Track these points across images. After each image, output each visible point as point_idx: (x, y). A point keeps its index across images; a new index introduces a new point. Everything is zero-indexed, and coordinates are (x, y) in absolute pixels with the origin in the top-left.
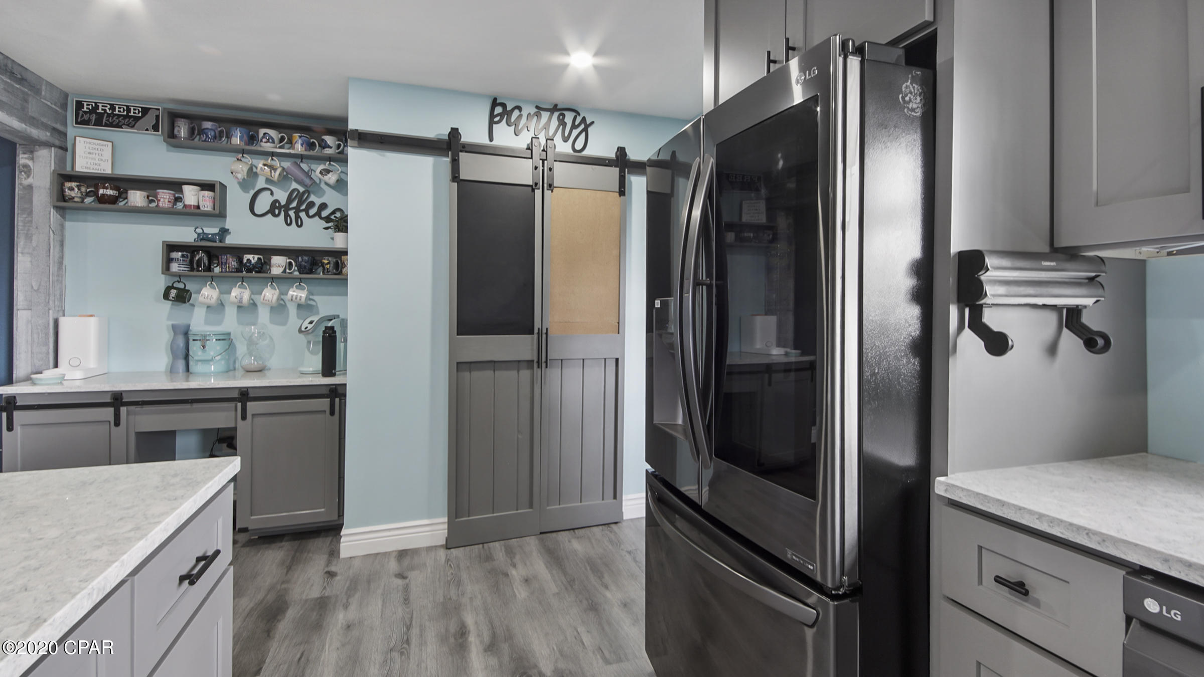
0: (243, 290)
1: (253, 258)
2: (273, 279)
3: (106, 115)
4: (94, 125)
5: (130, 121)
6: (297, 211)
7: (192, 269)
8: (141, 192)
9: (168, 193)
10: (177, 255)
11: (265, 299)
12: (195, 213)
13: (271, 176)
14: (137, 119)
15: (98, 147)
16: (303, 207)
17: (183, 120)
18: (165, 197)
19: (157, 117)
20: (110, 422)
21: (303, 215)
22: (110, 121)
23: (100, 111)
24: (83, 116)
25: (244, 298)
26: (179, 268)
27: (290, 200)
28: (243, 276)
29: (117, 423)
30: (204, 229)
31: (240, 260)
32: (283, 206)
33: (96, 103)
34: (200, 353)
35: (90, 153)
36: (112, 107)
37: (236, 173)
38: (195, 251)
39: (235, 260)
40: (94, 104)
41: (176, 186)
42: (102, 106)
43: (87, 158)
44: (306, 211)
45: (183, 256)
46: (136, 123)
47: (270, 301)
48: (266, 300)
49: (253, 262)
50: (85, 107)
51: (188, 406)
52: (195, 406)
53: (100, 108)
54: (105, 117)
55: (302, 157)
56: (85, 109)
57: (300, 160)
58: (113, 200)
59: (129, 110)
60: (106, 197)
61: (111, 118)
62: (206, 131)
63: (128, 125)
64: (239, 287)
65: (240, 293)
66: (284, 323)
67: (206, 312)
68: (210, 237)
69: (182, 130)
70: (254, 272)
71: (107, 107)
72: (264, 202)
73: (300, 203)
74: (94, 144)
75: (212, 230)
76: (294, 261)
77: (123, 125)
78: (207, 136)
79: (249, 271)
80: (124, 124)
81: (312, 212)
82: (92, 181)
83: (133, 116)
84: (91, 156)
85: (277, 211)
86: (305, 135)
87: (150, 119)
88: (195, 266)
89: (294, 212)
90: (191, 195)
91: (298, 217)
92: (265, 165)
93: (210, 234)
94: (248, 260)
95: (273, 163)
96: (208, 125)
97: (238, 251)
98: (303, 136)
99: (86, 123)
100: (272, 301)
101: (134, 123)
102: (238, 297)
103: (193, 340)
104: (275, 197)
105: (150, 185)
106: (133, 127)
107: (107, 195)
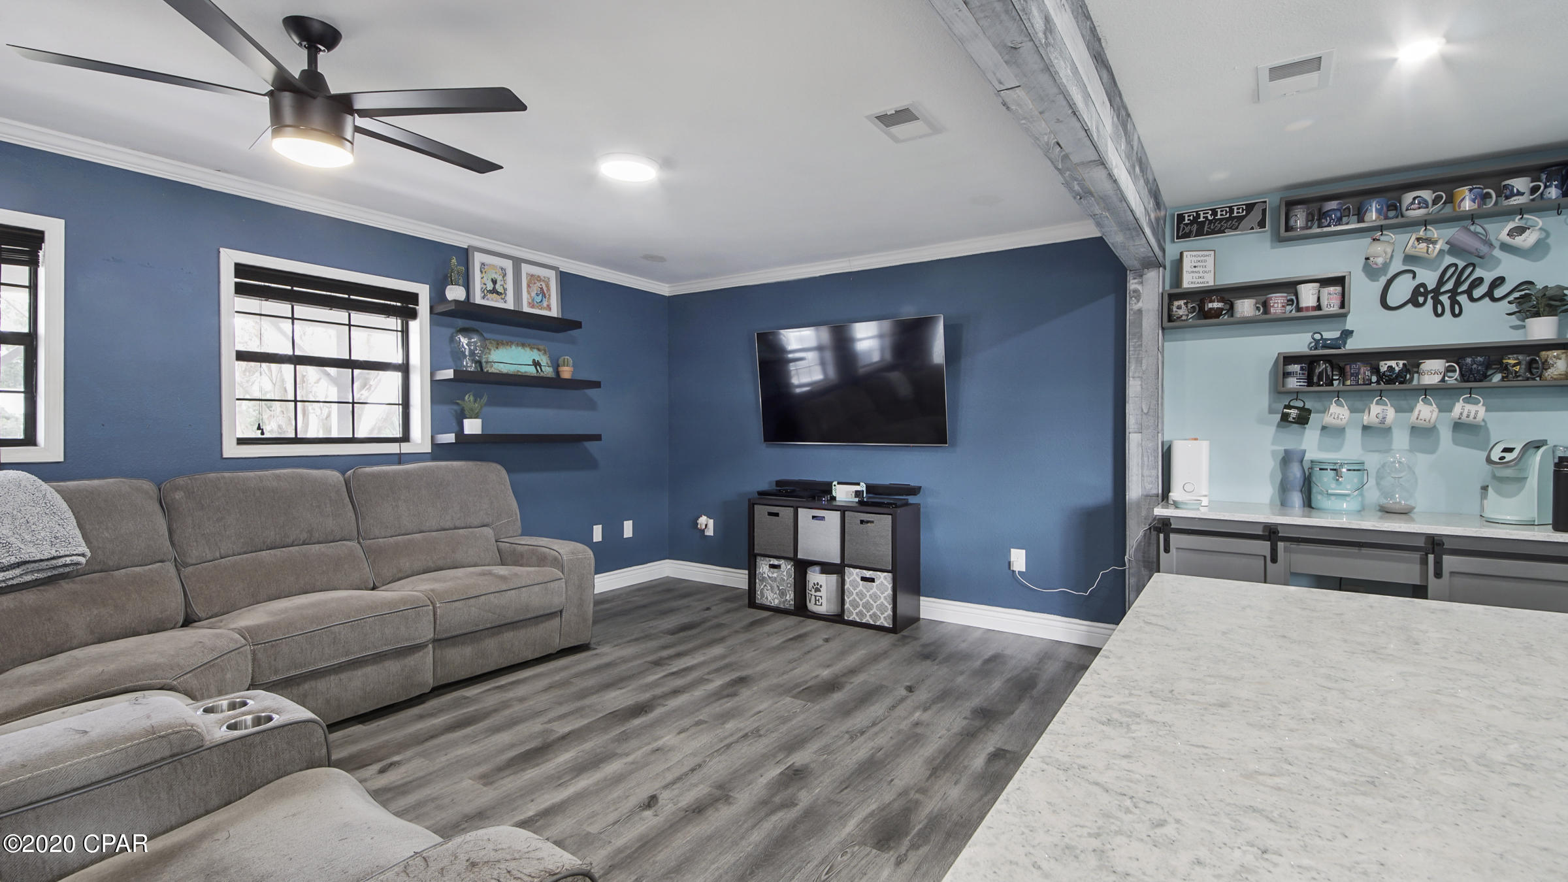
0: (1385, 407)
1: (1397, 365)
2: (1426, 391)
3: (1207, 222)
4: (1195, 237)
5: (1233, 223)
6: (1454, 293)
7: (1310, 383)
8: (1249, 300)
9: (1282, 297)
10: (1296, 368)
11: (1419, 418)
12: (1317, 315)
13: (1427, 252)
14: (1240, 219)
15: (1202, 258)
16: (1464, 287)
17: (1299, 207)
18: (1278, 302)
19: (1264, 211)
20: (1265, 557)
21: (1463, 299)
22: (1212, 228)
23: (1202, 219)
24: (1184, 229)
25: (1388, 417)
26: (1299, 384)
27: (1441, 282)
28: (1381, 388)
29: (1274, 560)
30: (1323, 333)
31: (1376, 370)
32: (1432, 291)
33: (1197, 212)
34: (1333, 485)
35: (1195, 267)
36: (1214, 212)
37: (1374, 257)
38: (1315, 362)
39: (1369, 369)
40: (1195, 214)
41: (1290, 286)
42: (1204, 214)
43: (1193, 272)
44: (1469, 293)
45: (1302, 369)
46: (1239, 224)
47: (1427, 421)
48: (1421, 420)
49: (1397, 369)
50: (1186, 218)
51: (1355, 550)
52: (1365, 551)
53: (1202, 216)
54: (1207, 224)
55: (1472, 217)
56: (1186, 221)
57: (1470, 222)
58: (1217, 313)
59: (1231, 209)
60: (1213, 312)
61: (1213, 224)
62: (1330, 213)
63: (1231, 228)
64: (1377, 403)
65: (1379, 411)
66: (1432, 451)
67: (1321, 435)
68: (1329, 344)
69: (1299, 218)
70: (1397, 383)
71: (1208, 213)
72: (1401, 290)
73: (1458, 283)
74: (1199, 256)
75: (1331, 334)
76: (1457, 364)
77: (1225, 229)
78: (1331, 219)
79: (1390, 381)
80: (1227, 228)
81: (1477, 293)
82: (1200, 297)
83: (1236, 216)
84: (1196, 269)
85: (1421, 300)
86: (1478, 186)
87: (1256, 215)
88: (1315, 379)
89: (1449, 297)
90: (1308, 295)
91: (1454, 302)
92: (1418, 239)
93: (1329, 339)
94: (1391, 368)
95: (1429, 234)
96: (1333, 205)
97: (1372, 358)
98: (1476, 188)
99: (1186, 235)
100: (1429, 421)
101: (1237, 224)
102: (1380, 416)
103: (1321, 469)
104: (1418, 281)
105: (1260, 290)
106: (1236, 229)
107: (1213, 308)
